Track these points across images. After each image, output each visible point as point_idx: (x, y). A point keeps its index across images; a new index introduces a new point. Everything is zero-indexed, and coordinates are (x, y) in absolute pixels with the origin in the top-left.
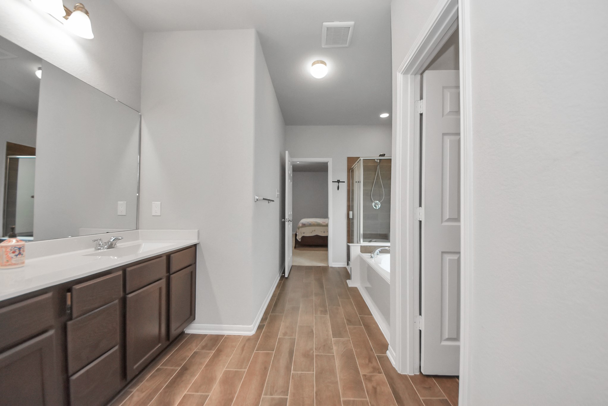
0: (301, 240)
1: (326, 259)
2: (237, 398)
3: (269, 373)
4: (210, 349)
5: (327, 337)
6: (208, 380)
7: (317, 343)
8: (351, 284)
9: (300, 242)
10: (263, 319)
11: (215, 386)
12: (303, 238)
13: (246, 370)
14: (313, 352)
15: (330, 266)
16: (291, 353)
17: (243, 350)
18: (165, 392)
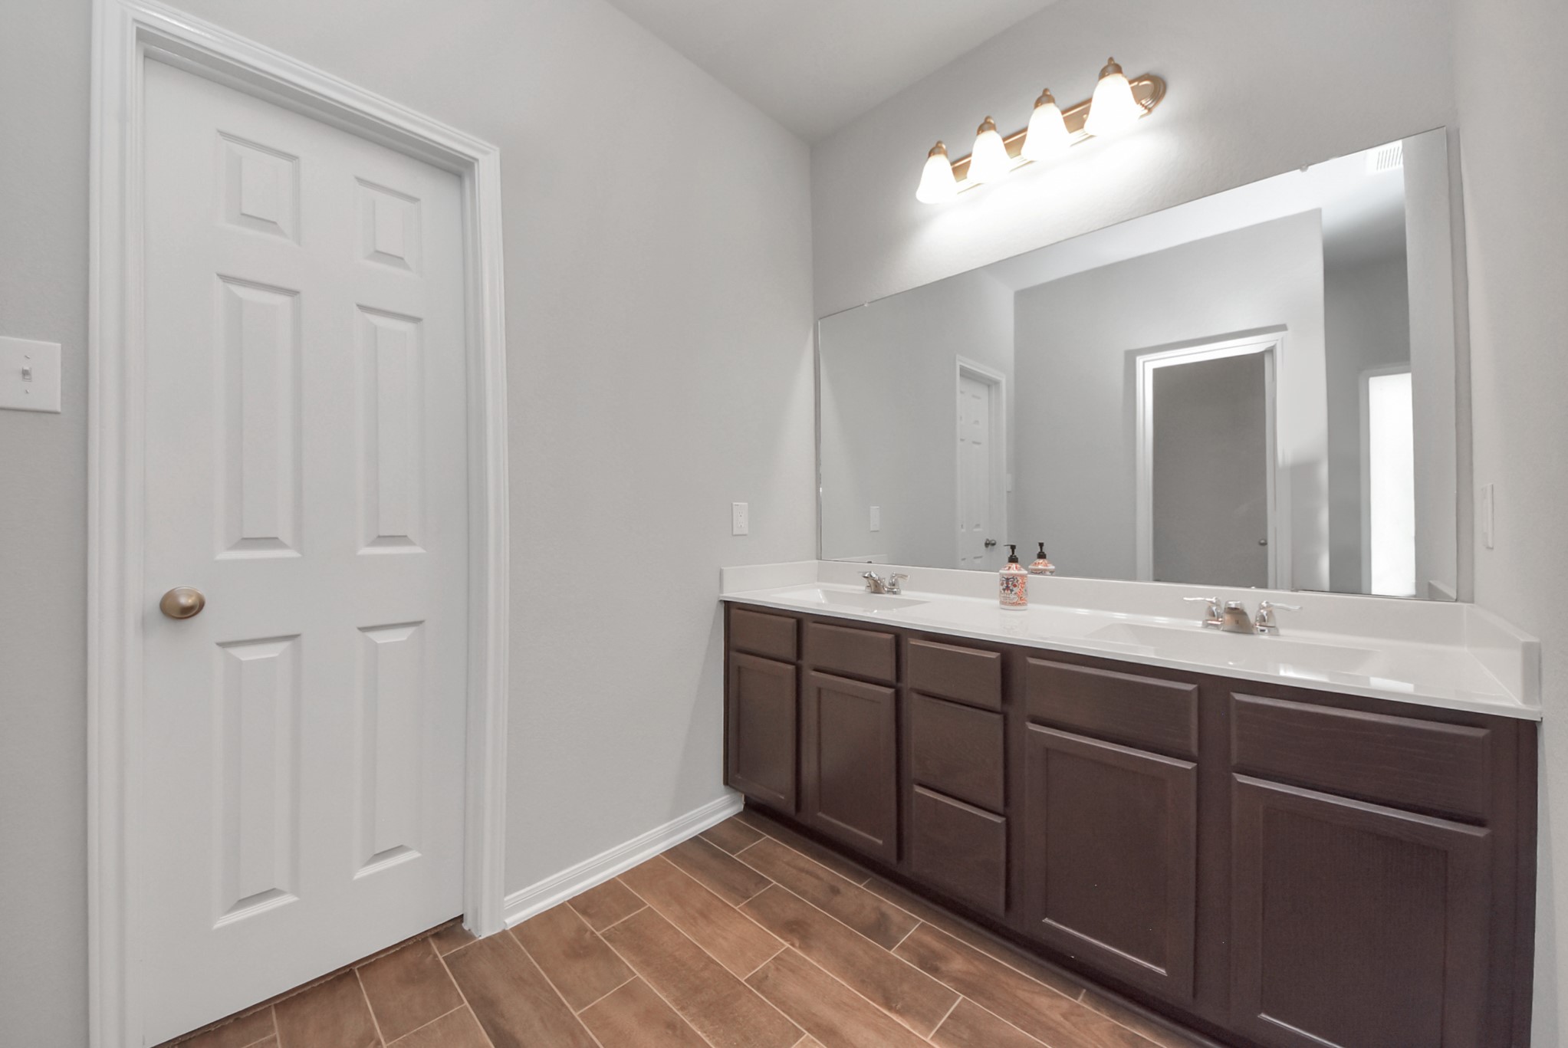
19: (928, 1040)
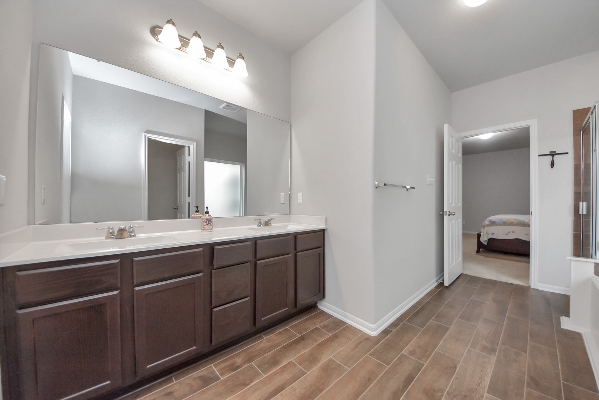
0: (488, 243)
1: (526, 275)
2: (327, 392)
3: (371, 388)
4: (329, 331)
5: (476, 387)
6: (312, 359)
7: (454, 387)
8: (566, 324)
9: (486, 245)
10: (394, 325)
11: (315, 368)
12: (491, 240)
13: (349, 370)
14: (442, 396)
15: (532, 287)
16: (409, 380)
17: (357, 346)
18: (280, 351)
19: (265, 376)
